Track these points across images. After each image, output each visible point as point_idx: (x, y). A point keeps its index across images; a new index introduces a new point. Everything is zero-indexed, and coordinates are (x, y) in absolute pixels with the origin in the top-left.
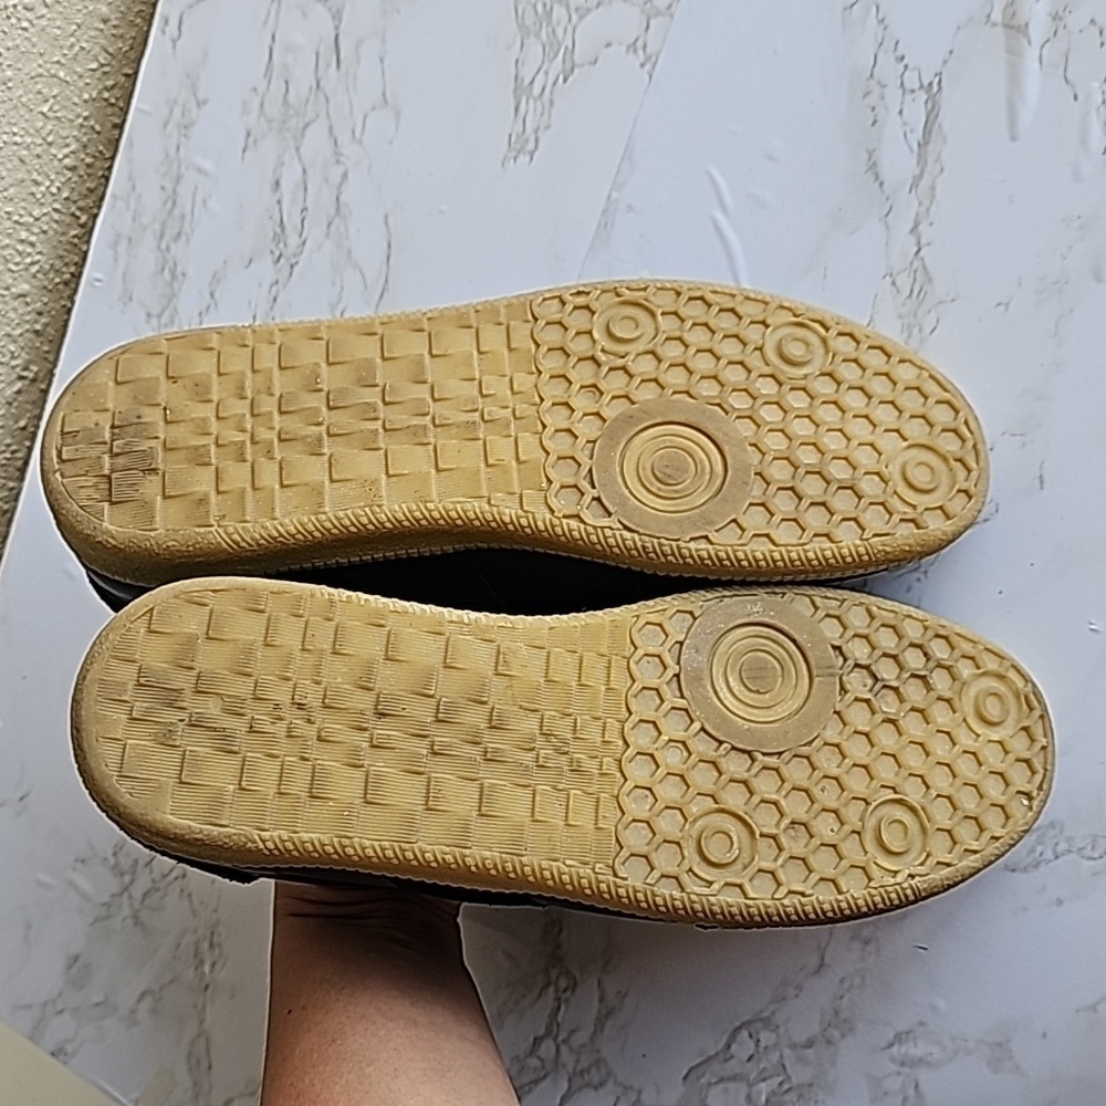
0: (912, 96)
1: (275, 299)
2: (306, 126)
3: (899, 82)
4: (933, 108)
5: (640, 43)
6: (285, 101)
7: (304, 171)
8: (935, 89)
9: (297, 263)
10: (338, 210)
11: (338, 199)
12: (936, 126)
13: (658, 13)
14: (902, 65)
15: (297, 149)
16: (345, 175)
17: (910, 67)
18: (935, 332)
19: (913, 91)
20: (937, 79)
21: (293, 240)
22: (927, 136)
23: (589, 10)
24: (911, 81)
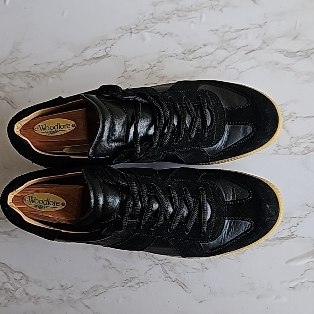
0: (289, 231)
1: (172, 56)
2: (225, 49)
3: (292, 226)
4: (288, 238)
5: (280, 147)
6: (230, 40)
7: (212, 53)
8: (293, 237)
9: (185, 60)
10: (204, 68)
11: (208, 67)
12: (283, 240)
13: (290, 150)
14: (296, 225)
15: (218, 49)
16: (215, 67)
17: (296, 228)
18: (230, 260)
19: (290, 231)
20: (296, 236)
21: (191, 57)
22: (280, 239)
23: (285, 128)
24: (293, 229)
